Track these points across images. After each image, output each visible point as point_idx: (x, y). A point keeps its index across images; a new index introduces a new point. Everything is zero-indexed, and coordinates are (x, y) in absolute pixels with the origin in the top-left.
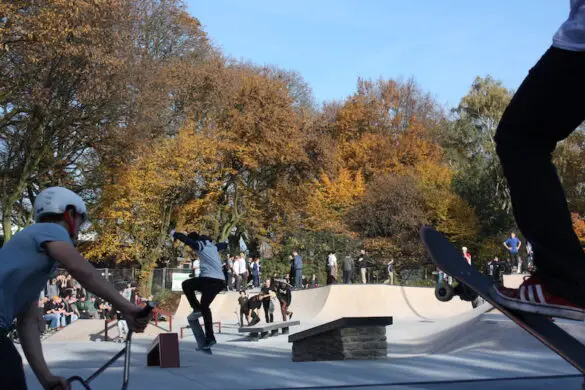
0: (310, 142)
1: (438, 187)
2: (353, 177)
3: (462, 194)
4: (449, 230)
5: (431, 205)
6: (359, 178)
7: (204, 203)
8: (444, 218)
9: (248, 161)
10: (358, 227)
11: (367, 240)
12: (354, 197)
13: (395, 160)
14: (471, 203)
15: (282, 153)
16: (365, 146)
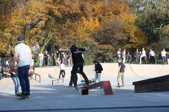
0: (81, 5)
1: (130, 24)
2: (94, 20)
3: (139, 27)
4: (135, 41)
5: (127, 31)
6: (97, 20)
7: (37, 30)
8: (133, 36)
9: (57, 13)
10: (98, 40)
11: (102, 46)
12: (95, 28)
13: (111, 13)
14: (144, 30)
15: (71, 9)
16: (98, 6)
